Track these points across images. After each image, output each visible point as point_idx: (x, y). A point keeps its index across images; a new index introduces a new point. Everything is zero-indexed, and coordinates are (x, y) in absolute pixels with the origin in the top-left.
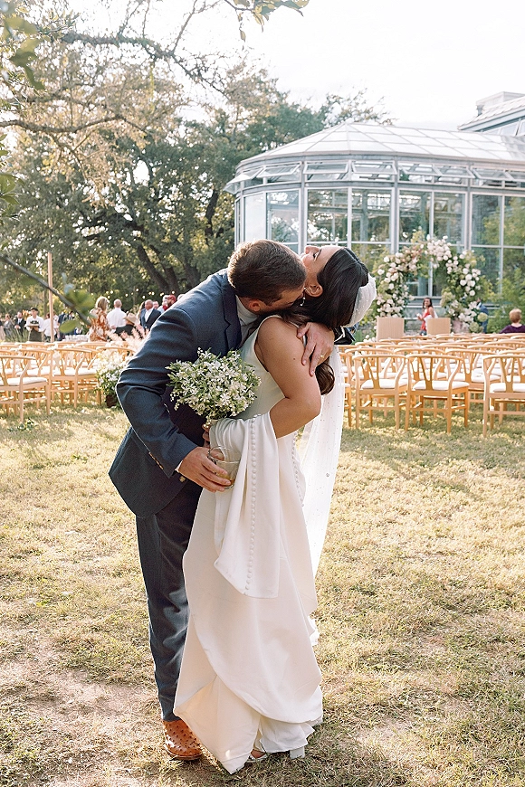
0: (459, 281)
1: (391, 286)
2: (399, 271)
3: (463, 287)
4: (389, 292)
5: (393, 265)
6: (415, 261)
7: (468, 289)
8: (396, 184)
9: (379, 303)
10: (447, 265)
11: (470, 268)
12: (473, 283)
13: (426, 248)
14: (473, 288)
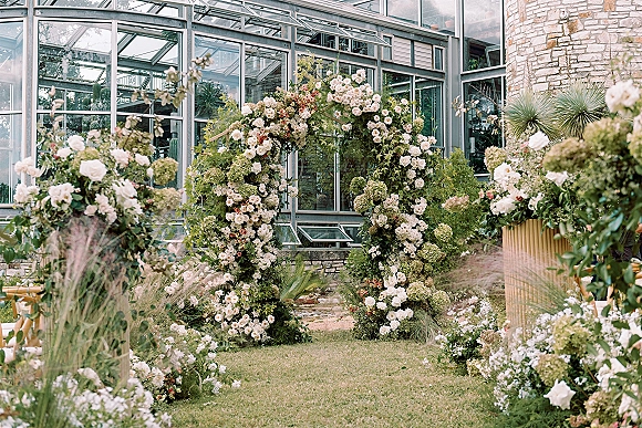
0: (396, 158)
1: (257, 167)
2: (271, 135)
3: (404, 170)
4: (251, 178)
5: (259, 122)
6: (306, 114)
7: (411, 174)
8: (189, 24)
9: (229, 203)
10: (370, 125)
11: (413, 133)
12: (422, 164)
13: (327, 87)
14: (421, 173)
